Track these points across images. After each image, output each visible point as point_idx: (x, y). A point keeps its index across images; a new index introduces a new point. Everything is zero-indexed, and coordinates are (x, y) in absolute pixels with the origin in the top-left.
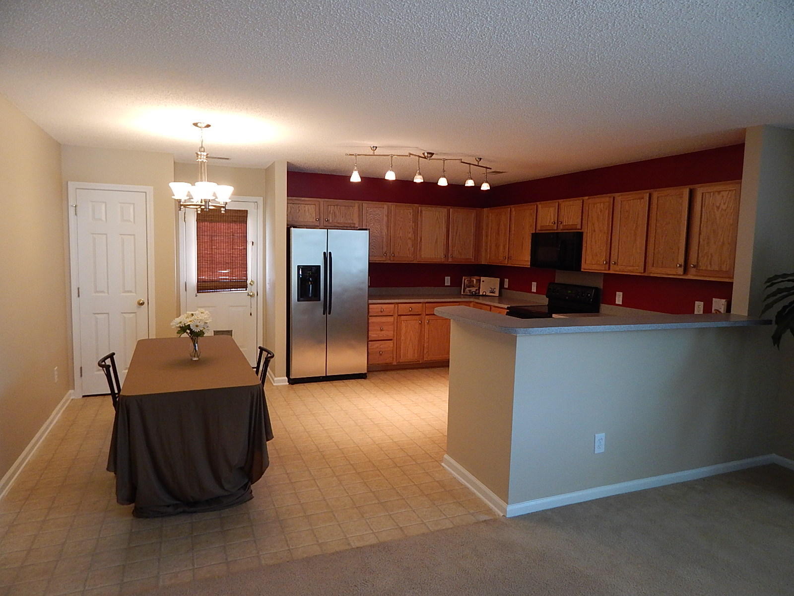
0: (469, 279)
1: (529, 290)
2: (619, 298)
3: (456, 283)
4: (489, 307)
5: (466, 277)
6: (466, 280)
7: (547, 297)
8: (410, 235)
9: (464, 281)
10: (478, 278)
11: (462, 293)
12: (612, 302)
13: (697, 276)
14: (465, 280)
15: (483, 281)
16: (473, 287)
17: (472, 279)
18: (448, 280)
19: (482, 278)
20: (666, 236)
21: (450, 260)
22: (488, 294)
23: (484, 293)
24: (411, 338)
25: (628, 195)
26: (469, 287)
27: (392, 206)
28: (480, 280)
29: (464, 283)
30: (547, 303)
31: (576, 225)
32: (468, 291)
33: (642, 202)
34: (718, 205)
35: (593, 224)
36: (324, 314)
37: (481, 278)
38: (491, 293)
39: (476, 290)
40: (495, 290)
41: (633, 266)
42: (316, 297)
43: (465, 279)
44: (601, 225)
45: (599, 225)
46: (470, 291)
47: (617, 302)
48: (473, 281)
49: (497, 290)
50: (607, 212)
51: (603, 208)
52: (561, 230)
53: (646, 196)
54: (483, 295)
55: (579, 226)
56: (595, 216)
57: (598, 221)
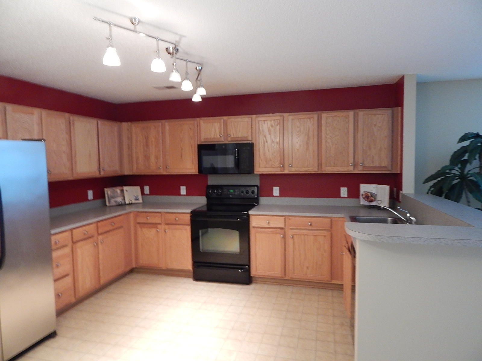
0: (112, 190)
2: (276, 191)
3: (100, 195)
4: (160, 214)
5: (108, 189)
7: (206, 197)
8: (65, 148)
10: (121, 188)
11: (108, 204)
12: (270, 194)
13: (364, 170)
14: (108, 191)
15: (127, 191)
16: (118, 197)
17: (115, 190)
18: (90, 194)
19: (125, 188)
21: (102, 173)
22: (134, 201)
23: (130, 202)
25: (299, 115)
26: (113, 198)
28: (123, 190)
29: (108, 194)
31: (247, 137)
32: (114, 202)
33: (311, 120)
34: (375, 123)
35: (265, 137)
38: (136, 200)
39: (122, 200)
40: (138, 197)
41: (307, 167)
43: (107, 191)
44: (273, 137)
45: (271, 137)
46: (116, 202)
47: (274, 194)
48: (117, 192)
49: (140, 197)
50: (278, 127)
51: (273, 124)
52: (229, 141)
53: (316, 116)
54: (129, 204)
55: (250, 138)
56: (266, 130)
57: (270, 134)
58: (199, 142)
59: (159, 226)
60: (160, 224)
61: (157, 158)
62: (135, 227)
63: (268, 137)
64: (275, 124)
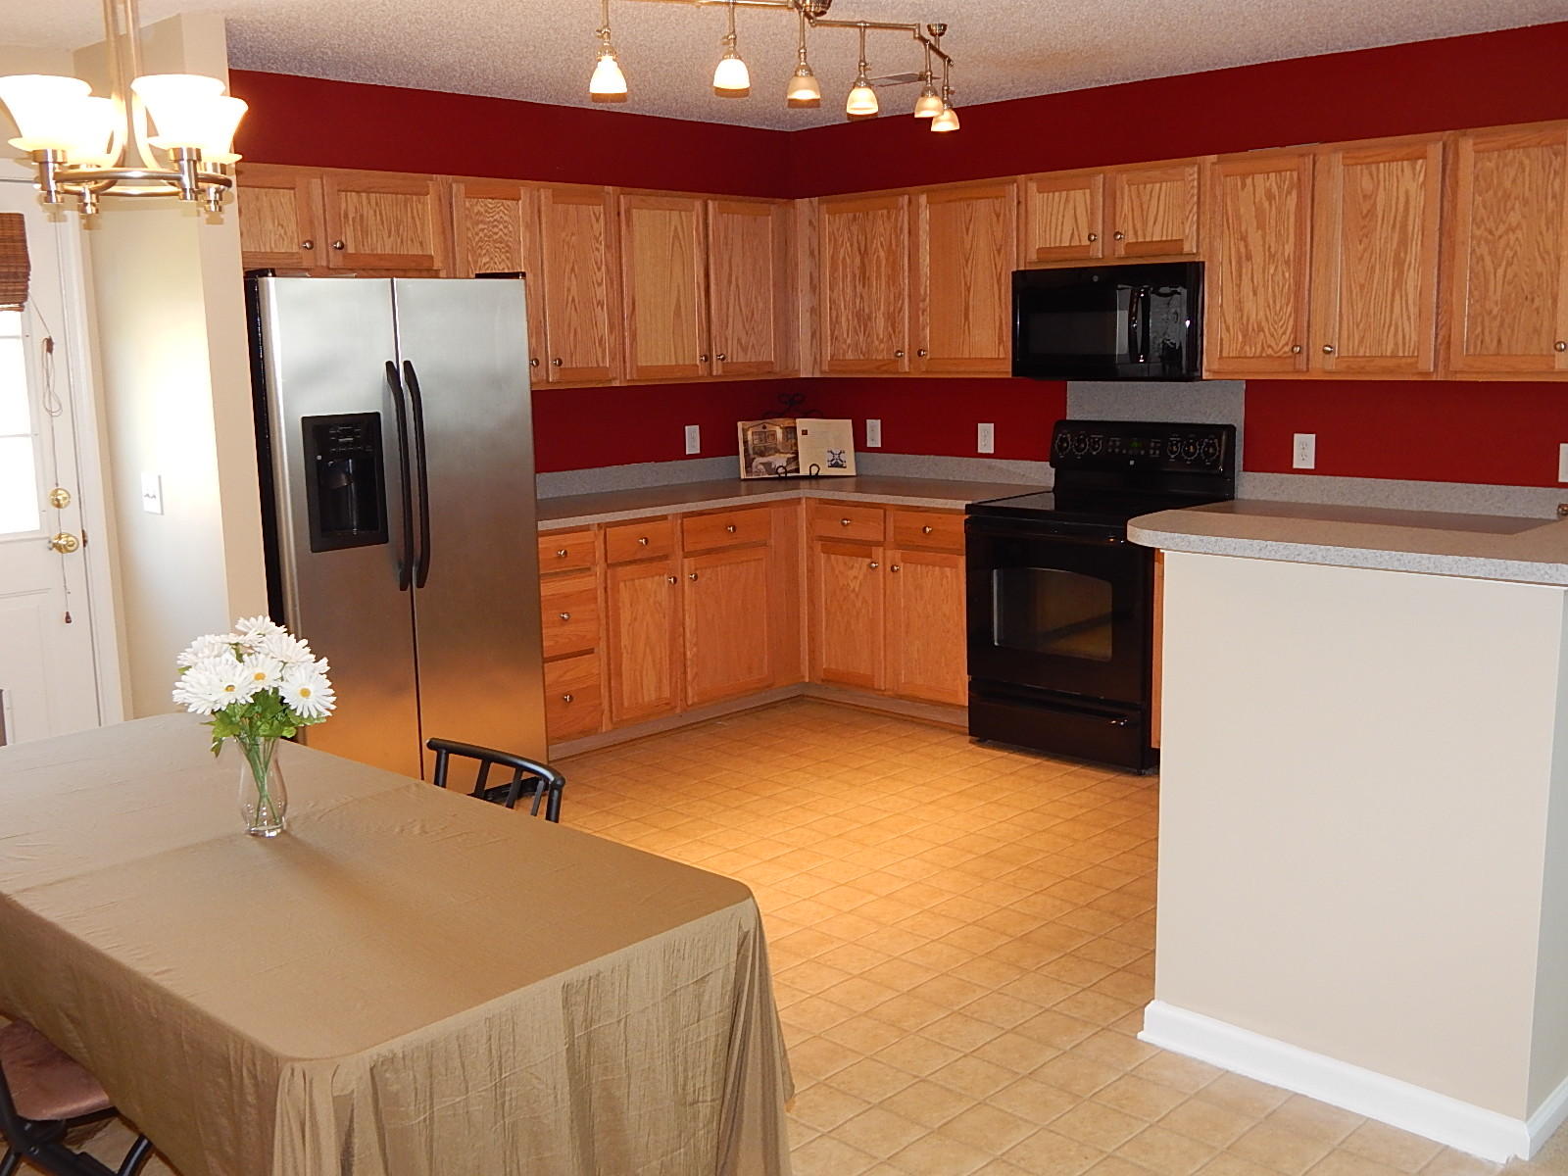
0: (760, 429)
1: (970, 449)
2: (1304, 448)
3: (721, 443)
4: (882, 511)
5: (748, 424)
6: (750, 433)
7: (1051, 465)
8: (601, 292)
9: (745, 435)
10: (787, 422)
11: (743, 477)
12: (1281, 462)
14: (747, 432)
15: (805, 433)
16: (777, 451)
17: (769, 428)
18: (693, 438)
19: (802, 424)
20: (1509, 264)
21: (717, 369)
22: (823, 470)
23: (814, 471)
24: (648, 638)
25: (1373, 147)
26: (762, 454)
27: (545, 191)
28: (795, 428)
29: (745, 442)
30: (1052, 483)
31: (1181, 240)
32: (761, 468)
33: (1418, 167)
35: (1244, 238)
36: (403, 588)
37: (798, 420)
38: (832, 466)
39: (789, 461)
40: (842, 457)
41: (1394, 356)
42: (373, 529)
43: (745, 431)
44: (1271, 239)
45: (1264, 238)
46: (767, 465)
47: (1298, 463)
48: (774, 434)
49: (849, 457)
50: (1292, 202)
51: (1275, 189)
52: (1120, 258)
53: (1435, 151)
54: (809, 477)
55: (1189, 247)
56: (1247, 212)
57: (1261, 226)
58: (1022, 263)
59: (878, 552)
60: (878, 544)
61: (892, 319)
62: (811, 548)
63: (1254, 237)
64: (1279, 187)
